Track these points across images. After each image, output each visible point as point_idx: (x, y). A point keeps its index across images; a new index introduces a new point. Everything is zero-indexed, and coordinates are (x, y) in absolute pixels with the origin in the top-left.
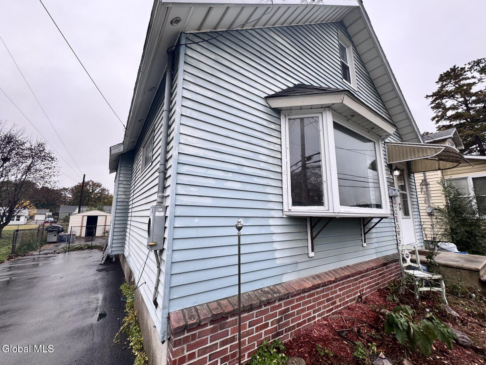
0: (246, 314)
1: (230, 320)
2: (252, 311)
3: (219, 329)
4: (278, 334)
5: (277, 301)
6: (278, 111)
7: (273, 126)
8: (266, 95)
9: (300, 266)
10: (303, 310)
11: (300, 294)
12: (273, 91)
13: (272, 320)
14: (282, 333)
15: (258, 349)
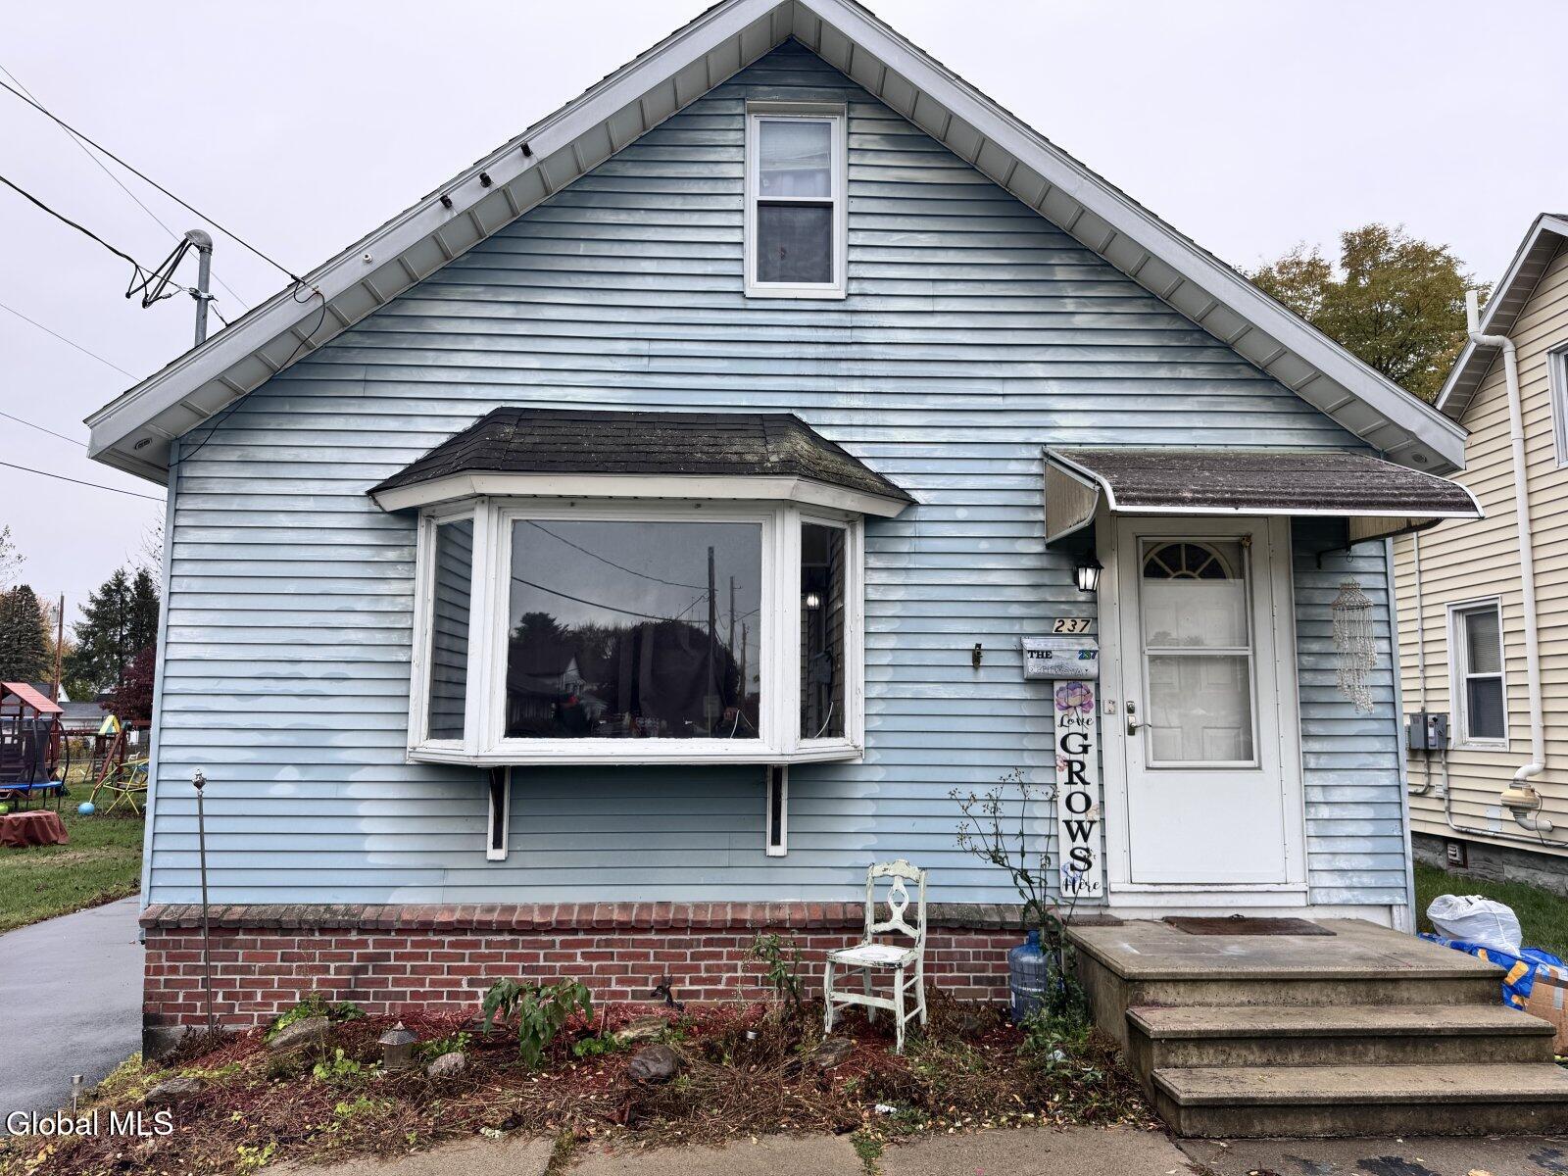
0: (277, 938)
1: (241, 937)
2: (290, 935)
3: (221, 946)
4: (354, 995)
5: (354, 933)
6: (410, 515)
7: (391, 555)
8: (374, 485)
9: (453, 878)
10: (433, 970)
11: (427, 934)
12: (398, 466)
13: (337, 964)
14: (366, 996)
15: (301, 1004)
